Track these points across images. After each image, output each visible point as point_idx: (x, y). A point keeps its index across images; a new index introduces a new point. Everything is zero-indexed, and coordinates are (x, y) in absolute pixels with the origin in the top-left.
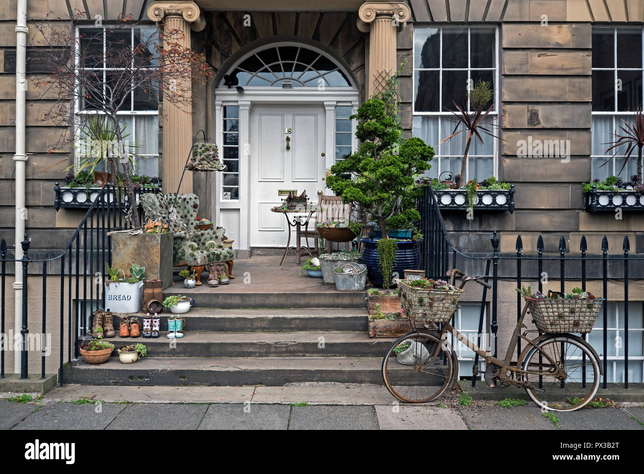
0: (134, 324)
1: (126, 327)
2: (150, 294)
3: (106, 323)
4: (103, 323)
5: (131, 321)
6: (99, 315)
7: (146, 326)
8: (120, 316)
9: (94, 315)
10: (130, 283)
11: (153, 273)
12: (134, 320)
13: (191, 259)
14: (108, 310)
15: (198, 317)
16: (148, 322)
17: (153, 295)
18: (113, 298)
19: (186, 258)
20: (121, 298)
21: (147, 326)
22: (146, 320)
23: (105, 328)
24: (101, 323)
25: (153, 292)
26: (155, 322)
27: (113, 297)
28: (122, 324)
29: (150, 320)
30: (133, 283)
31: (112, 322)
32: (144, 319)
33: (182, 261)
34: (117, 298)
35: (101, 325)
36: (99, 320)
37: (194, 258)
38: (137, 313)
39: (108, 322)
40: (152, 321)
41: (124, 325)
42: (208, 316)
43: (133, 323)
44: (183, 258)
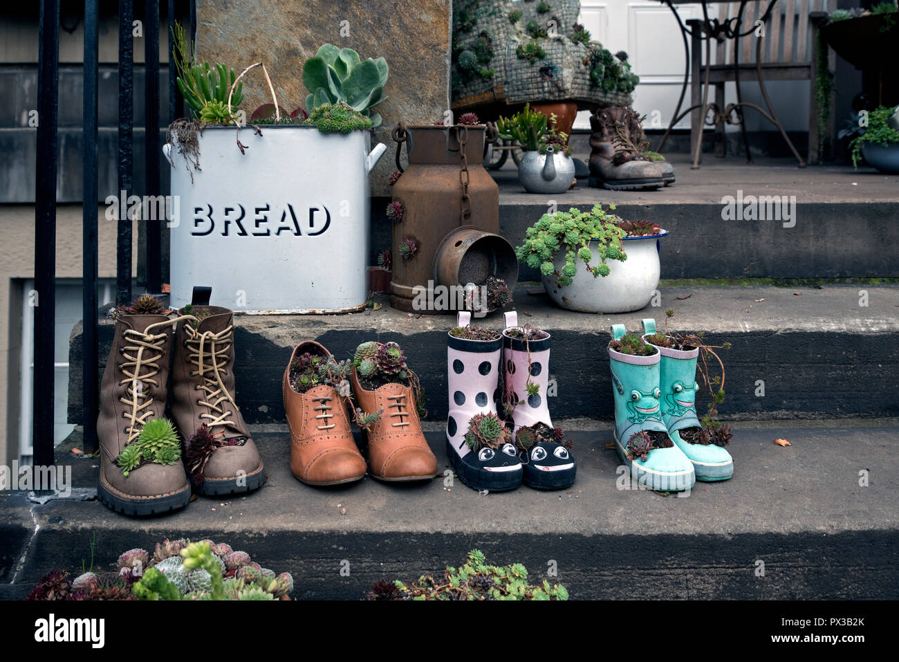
0: (390, 390)
1: (338, 409)
2: (443, 196)
3: (195, 381)
4: (172, 383)
5: (367, 366)
6: (146, 333)
7: (471, 399)
8: (271, 333)
9: (110, 330)
10: (327, 131)
11: (419, 101)
12: (384, 359)
13: (527, 73)
14: (201, 295)
15: (753, 334)
16: (484, 368)
17: (465, 199)
18: (220, 228)
19: (496, 69)
20: (274, 223)
21: (481, 398)
22: (472, 360)
23: (192, 424)
24: (159, 383)
25: (465, 187)
26: (535, 369)
27: (220, 219)
28: (304, 389)
29: (493, 358)
30: (345, 133)
31: (230, 375)
32: (453, 355)
33: (478, 85)
34: (248, 223)
35: (157, 398)
36: (148, 368)
37: (539, 64)
38: (361, 311)
39: (209, 375)
40: (506, 368)
41: (322, 391)
42: (810, 326)
43: (378, 379)
44: (484, 70)
